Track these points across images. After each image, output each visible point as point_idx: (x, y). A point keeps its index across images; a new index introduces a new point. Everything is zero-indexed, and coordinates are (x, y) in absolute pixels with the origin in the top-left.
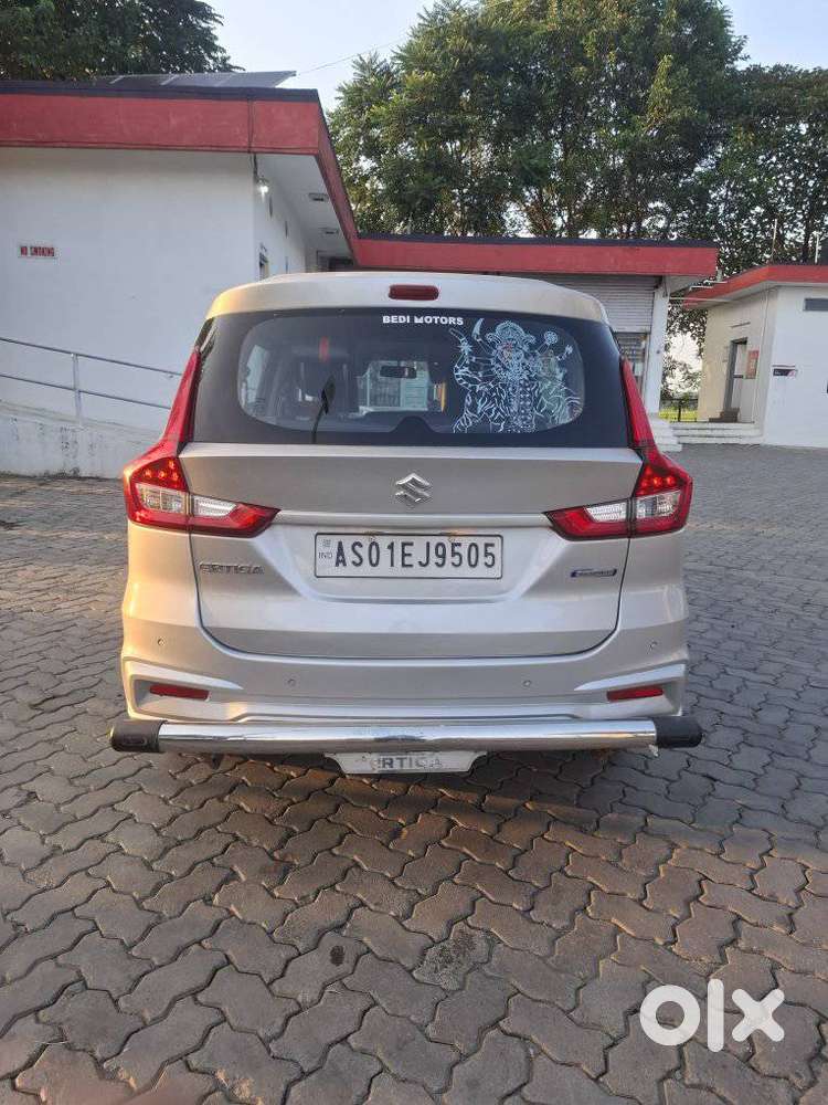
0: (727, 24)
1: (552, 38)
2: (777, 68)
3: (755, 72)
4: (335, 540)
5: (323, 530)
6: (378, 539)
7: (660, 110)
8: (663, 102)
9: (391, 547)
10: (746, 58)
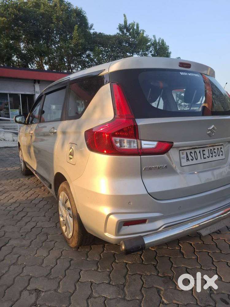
0: (87, 20)
1: (43, 14)
2: (100, 33)
3: (95, 34)
4: (185, 152)
5: (181, 149)
6: (196, 150)
7: (76, 39)
8: (77, 37)
9: (200, 152)
10: (94, 29)
